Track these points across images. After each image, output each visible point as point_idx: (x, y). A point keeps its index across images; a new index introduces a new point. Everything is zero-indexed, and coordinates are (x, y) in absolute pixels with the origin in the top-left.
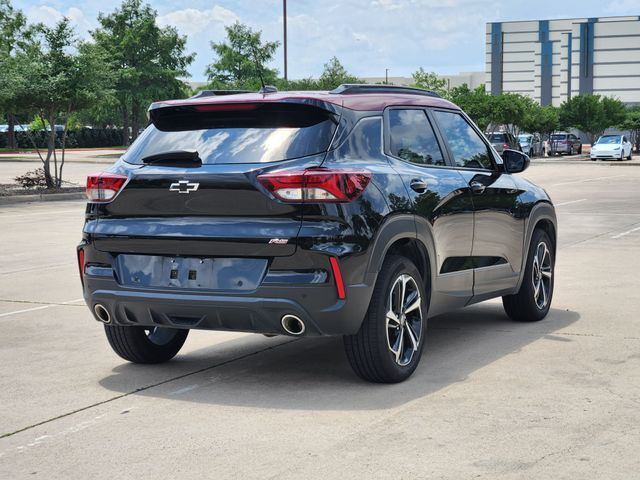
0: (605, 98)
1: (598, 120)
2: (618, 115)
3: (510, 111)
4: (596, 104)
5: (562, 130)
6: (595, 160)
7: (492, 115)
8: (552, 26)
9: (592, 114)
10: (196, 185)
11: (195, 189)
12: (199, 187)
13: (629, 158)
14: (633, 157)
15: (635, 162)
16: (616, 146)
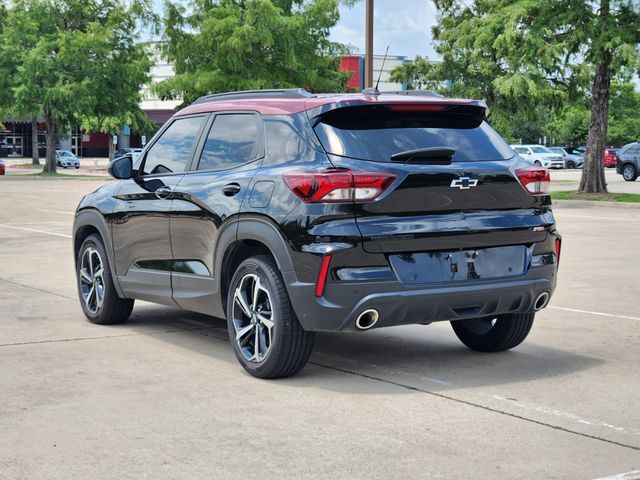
10: (476, 182)
11: (475, 185)
12: (478, 184)
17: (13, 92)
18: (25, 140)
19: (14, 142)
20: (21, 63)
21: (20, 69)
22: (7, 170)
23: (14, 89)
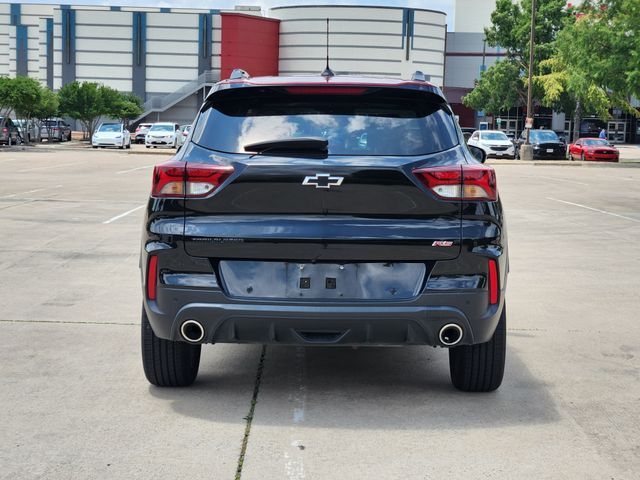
0: (102, 88)
1: (96, 108)
2: (116, 103)
3: (27, 95)
4: (94, 92)
5: (59, 116)
6: (96, 147)
7: (8, 99)
8: (24, 10)
9: (90, 101)
10: (341, 180)
11: (339, 183)
12: (343, 182)
13: (128, 147)
14: (132, 146)
15: (133, 150)
16: (118, 134)
17: (626, 77)
18: (628, 125)
19: (617, 127)
20: (633, 48)
21: (633, 53)
22: (620, 157)
23: (627, 73)
